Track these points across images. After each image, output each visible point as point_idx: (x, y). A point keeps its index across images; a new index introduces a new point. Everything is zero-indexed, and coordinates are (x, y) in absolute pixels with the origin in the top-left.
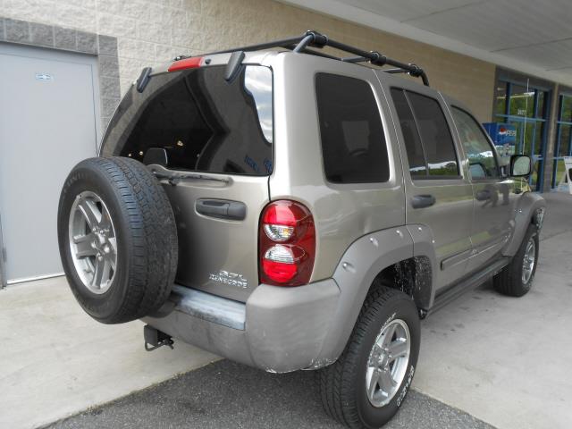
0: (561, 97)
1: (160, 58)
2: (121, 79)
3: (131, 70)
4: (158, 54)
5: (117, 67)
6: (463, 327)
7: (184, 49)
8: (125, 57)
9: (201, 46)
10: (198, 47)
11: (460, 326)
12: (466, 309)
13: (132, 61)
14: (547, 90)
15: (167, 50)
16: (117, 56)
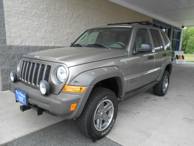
0: (174, 31)
1: (23, 6)
2: (5, 13)
3: (9, 9)
4: (22, 4)
5: (3, 8)
6: (140, 113)
7: (33, 3)
8: (6, 4)
9: (40, 2)
10: (39, 2)
11: (138, 113)
12: (141, 105)
13: (9, 6)
14: (169, 28)
15: (26, 2)
16: (3, 3)
